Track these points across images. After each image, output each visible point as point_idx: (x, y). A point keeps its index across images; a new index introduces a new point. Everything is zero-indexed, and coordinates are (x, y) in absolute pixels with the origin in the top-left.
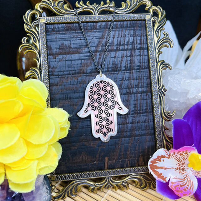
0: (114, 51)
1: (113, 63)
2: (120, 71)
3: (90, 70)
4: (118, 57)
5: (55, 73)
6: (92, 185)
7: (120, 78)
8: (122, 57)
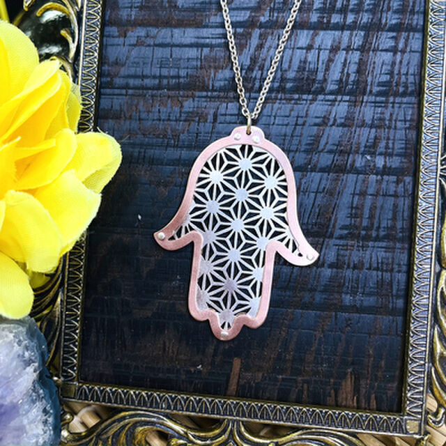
0: (309, 29)
1: (302, 64)
2: (320, 94)
3: (226, 80)
4: (320, 49)
5: (118, 81)
6: (180, 437)
7: (317, 117)
8: (335, 49)
